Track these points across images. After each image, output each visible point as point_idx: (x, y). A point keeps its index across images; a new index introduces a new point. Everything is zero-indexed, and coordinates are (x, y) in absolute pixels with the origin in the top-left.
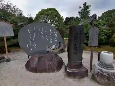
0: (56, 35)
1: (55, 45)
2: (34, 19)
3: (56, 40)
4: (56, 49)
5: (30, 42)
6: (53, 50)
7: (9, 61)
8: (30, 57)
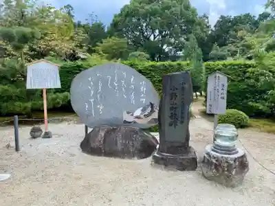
0: (143, 89)
1: (141, 108)
2: (106, 30)
3: (143, 98)
4: (142, 116)
5: (92, 100)
6: (136, 120)
7: (49, 137)
8: (90, 130)
